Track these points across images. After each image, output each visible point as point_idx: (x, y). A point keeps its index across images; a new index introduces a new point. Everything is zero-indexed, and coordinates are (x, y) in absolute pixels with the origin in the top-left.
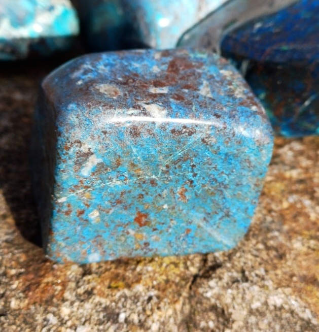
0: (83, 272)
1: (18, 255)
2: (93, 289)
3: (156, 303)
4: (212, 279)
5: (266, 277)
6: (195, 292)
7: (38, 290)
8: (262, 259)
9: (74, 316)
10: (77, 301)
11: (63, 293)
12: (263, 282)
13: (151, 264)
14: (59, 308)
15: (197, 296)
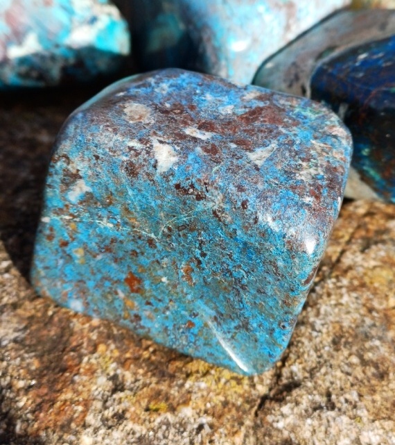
0: (113, 387)
2: (124, 412)
3: (207, 435)
4: (286, 404)
5: (359, 404)
6: (262, 420)
8: (357, 378)
12: (355, 410)
13: (205, 379)
14: (79, 436)
15: (265, 425)
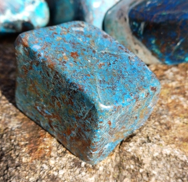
1: (24, 135)
2: (66, 150)
4: (131, 142)
5: (160, 139)
6: (122, 149)
7: (36, 152)
8: (158, 130)
9: (57, 165)
10: (58, 157)
11: (50, 153)
12: (159, 142)
14: (49, 161)
15: (123, 151)
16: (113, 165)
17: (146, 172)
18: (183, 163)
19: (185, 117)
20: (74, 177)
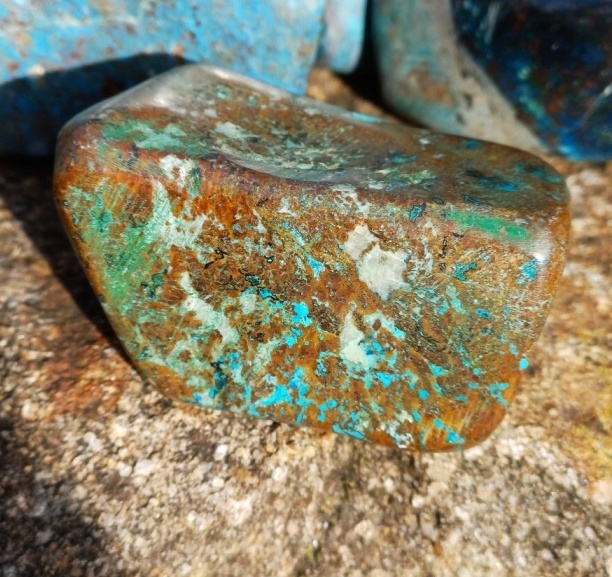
1: (44, 328)
7: (72, 390)
9: (133, 441)
10: (141, 415)
11: (118, 399)
16: (323, 468)
17: (433, 507)
18: (564, 494)
19: (596, 342)
20: (184, 490)
